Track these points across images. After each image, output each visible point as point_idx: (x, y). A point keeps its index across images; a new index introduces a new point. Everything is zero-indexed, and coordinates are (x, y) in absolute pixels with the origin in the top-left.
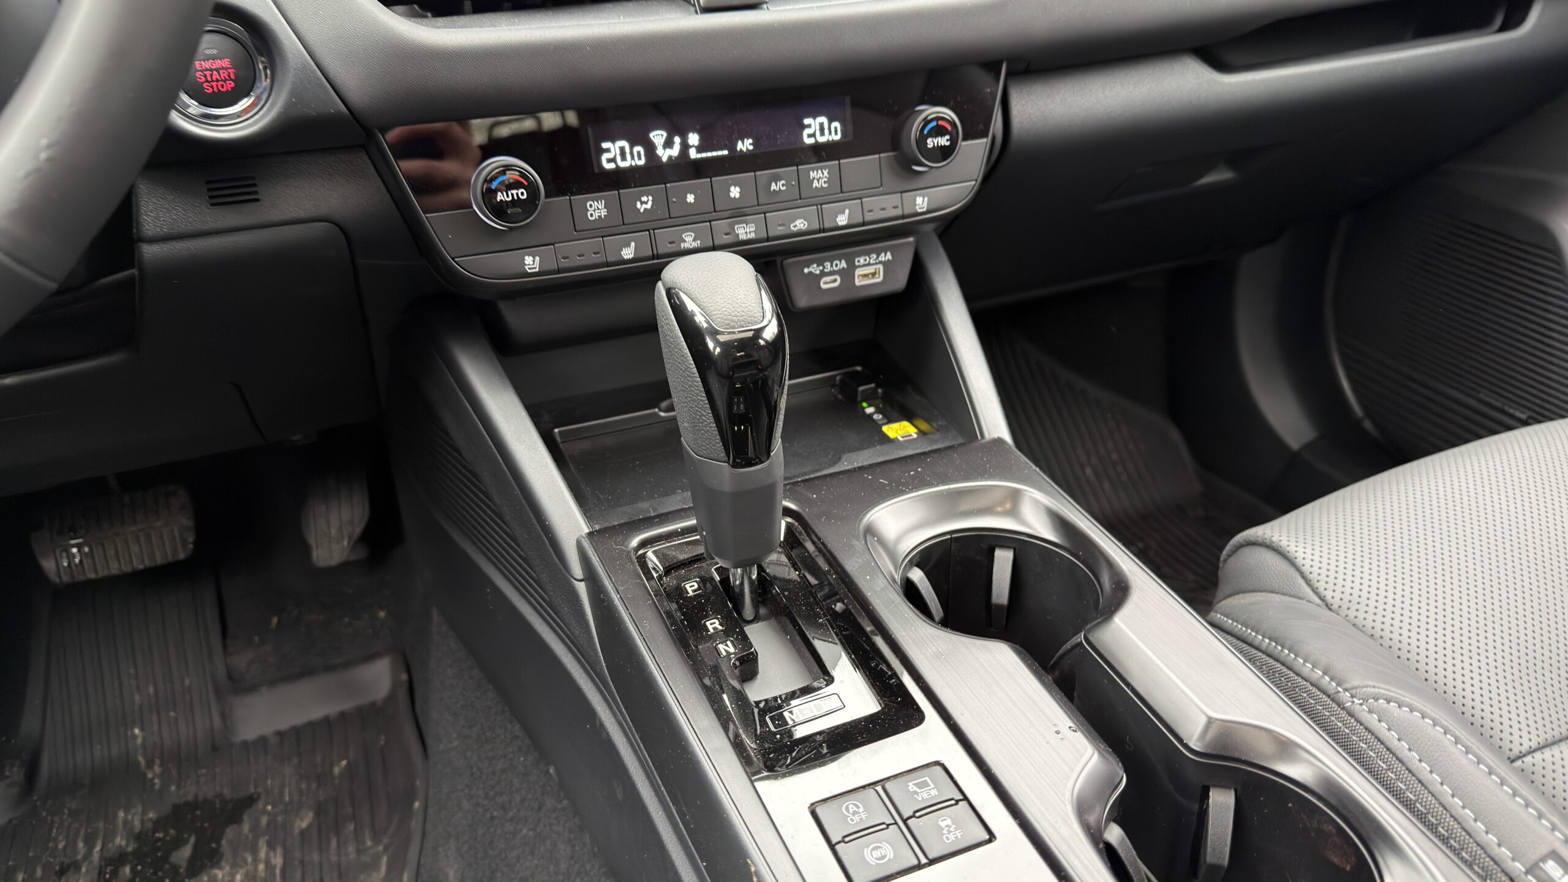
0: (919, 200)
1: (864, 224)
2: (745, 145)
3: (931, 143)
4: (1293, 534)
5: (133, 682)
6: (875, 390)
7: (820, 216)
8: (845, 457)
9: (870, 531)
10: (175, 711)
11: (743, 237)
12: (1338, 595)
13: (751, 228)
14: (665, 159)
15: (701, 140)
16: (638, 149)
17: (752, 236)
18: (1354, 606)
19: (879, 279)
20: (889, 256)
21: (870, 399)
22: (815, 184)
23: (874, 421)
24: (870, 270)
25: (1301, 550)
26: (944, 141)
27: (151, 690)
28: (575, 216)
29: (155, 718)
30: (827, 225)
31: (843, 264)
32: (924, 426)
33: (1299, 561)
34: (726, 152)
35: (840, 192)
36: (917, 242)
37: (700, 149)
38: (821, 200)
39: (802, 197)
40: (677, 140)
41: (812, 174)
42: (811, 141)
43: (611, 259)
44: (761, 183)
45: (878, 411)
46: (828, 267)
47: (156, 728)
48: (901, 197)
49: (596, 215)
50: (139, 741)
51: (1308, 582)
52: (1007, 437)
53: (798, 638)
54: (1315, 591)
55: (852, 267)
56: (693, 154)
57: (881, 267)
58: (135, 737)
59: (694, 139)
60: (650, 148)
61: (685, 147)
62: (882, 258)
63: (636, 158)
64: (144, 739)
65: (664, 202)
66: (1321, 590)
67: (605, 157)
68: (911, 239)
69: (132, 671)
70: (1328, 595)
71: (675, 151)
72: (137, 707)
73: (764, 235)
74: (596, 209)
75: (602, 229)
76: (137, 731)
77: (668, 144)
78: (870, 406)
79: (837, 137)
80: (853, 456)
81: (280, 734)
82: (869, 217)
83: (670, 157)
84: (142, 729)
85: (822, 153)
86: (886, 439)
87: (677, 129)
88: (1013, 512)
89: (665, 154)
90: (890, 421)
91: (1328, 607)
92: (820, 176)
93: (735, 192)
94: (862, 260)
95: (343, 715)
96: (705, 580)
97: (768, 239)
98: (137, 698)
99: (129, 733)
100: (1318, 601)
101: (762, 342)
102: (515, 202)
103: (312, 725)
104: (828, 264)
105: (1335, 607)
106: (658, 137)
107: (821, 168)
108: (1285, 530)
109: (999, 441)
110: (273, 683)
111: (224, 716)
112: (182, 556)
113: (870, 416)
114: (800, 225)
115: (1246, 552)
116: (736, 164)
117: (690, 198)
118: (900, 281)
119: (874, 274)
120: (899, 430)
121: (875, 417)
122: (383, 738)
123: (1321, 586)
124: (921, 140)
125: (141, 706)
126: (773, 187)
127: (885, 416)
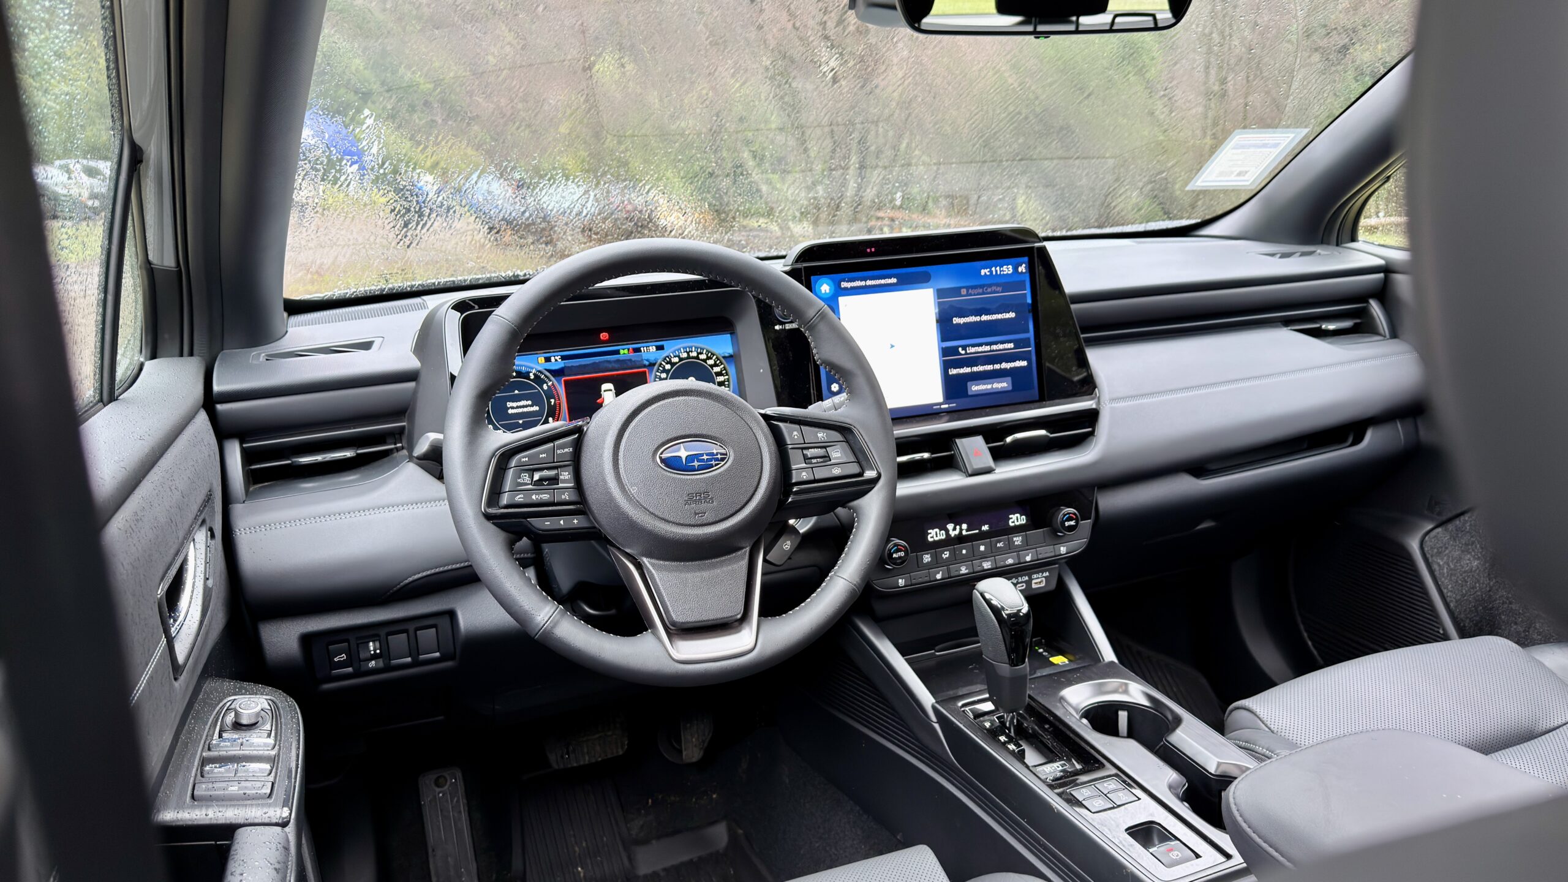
0: (1062, 548)
1: (1038, 560)
2: (985, 528)
3: (1067, 524)
4: (1258, 704)
5: (573, 839)
6: (1041, 640)
7: (1018, 556)
8: (1038, 671)
9: (1062, 699)
10: (600, 857)
11: (986, 568)
12: (1276, 727)
13: (989, 563)
14: (953, 536)
15: (968, 527)
16: (943, 532)
17: (990, 567)
18: (1284, 731)
19: (1043, 585)
20: (1047, 574)
21: (1040, 645)
22: (1016, 543)
23: (1043, 655)
24: (1039, 580)
25: (1258, 708)
26: (1072, 523)
27: (584, 844)
28: (919, 560)
29: (589, 861)
30: (1022, 561)
31: (1027, 578)
32: (1072, 658)
33: (1258, 713)
34: (977, 531)
35: (1027, 545)
36: (1059, 567)
37: (967, 531)
38: (1018, 549)
39: (1010, 548)
40: (958, 527)
41: (1015, 539)
42: (1013, 524)
43: (932, 579)
44: (993, 543)
45: (1045, 651)
46: (1020, 580)
47: (590, 867)
48: (1054, 548)
49: (927, 561)
50: (582, 875)
51: (1263, 722)
52: (1115, 660)
53: (1040, 745)
54: (1266, 726)
55: (1031, 579)
56: (964, 533)
57: (1044, 579)
58: (579, 873)
59: (964, 526)
60: (947, 531)
61: (961, 530)
62: (1044, 575)
63: (942, 535)
64: (584, 873)
65: (953, 554)
66: (1269, 725)
67: (929, 536)
68: (1057, 566)
69: (572, 832)
70: (1272, 727)
71: (957, 532)
72: (577, 854)
73: (994, 566)
74: (927, 558)
75: (929, 566)
76: (580, 869)
77: (954, 529)
78: (1040, 648)
79: (1024, 522)
80: (1041, 670)
81: (665, 870)
82: (1040, 556)
83: (955, 535)
84: (582, 868)
85: (1018, 529)
86: (1053, 664)
87: (958, 523)
88: (1126, 692)
89: (953, 534)
90: (1053, 656)
91: (1273, 732)
92: (1018, 540)
93: (982, 548)
94: (1035, 576)
95: (700, 858)
96: (992, 722)
97: (996, 568)
98: (577, 849)
99: (575, 870)
100: (1267, 729)
101: (1021, 614)
102: (900, 558)
103: (683, 864)
104: (1020, 578)
105: (1275, 732)
106: (950, 526)
107: (1019, 536)
108: (1255, 703)
109: (1112, 662)
110: (659, 838)
111: (630, 859)
112: (621, 753)
113: (1042, 653)
114: (1010, 561)
115: (1234, 713)
116: (982, 536)
117: (964, 552)
118: (1053, 585)
119: (1040, 582)
120: (1058, 660)
121: (1044, 654)
122: (731, 870)
123: (1268, 723)
124: (1063, 522)
125: (579, 854)
126: (998, 545)
127: (1049, 653)
